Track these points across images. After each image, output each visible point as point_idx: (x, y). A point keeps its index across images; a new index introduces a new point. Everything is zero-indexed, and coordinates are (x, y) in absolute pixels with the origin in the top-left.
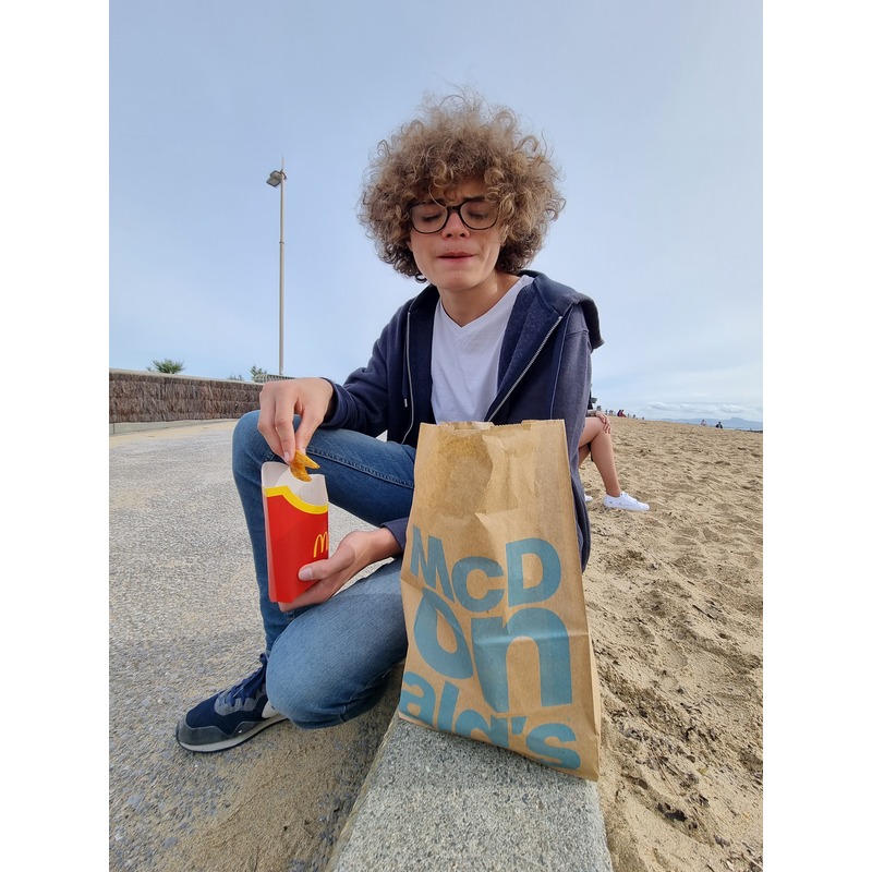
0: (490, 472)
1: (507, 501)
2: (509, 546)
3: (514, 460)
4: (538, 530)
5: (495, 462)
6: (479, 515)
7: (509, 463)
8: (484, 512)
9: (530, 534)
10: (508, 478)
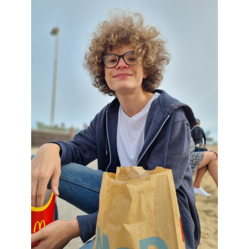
0: (130, 202)
1: (140, 217)
2: (141, 241)
3: (143, 196)
4: (157, 232)
5: (133, 197)
6: (125, 225)
7: (140, 198)
8: (128, 223)
9: (152, 234)
10: (140, 205)
